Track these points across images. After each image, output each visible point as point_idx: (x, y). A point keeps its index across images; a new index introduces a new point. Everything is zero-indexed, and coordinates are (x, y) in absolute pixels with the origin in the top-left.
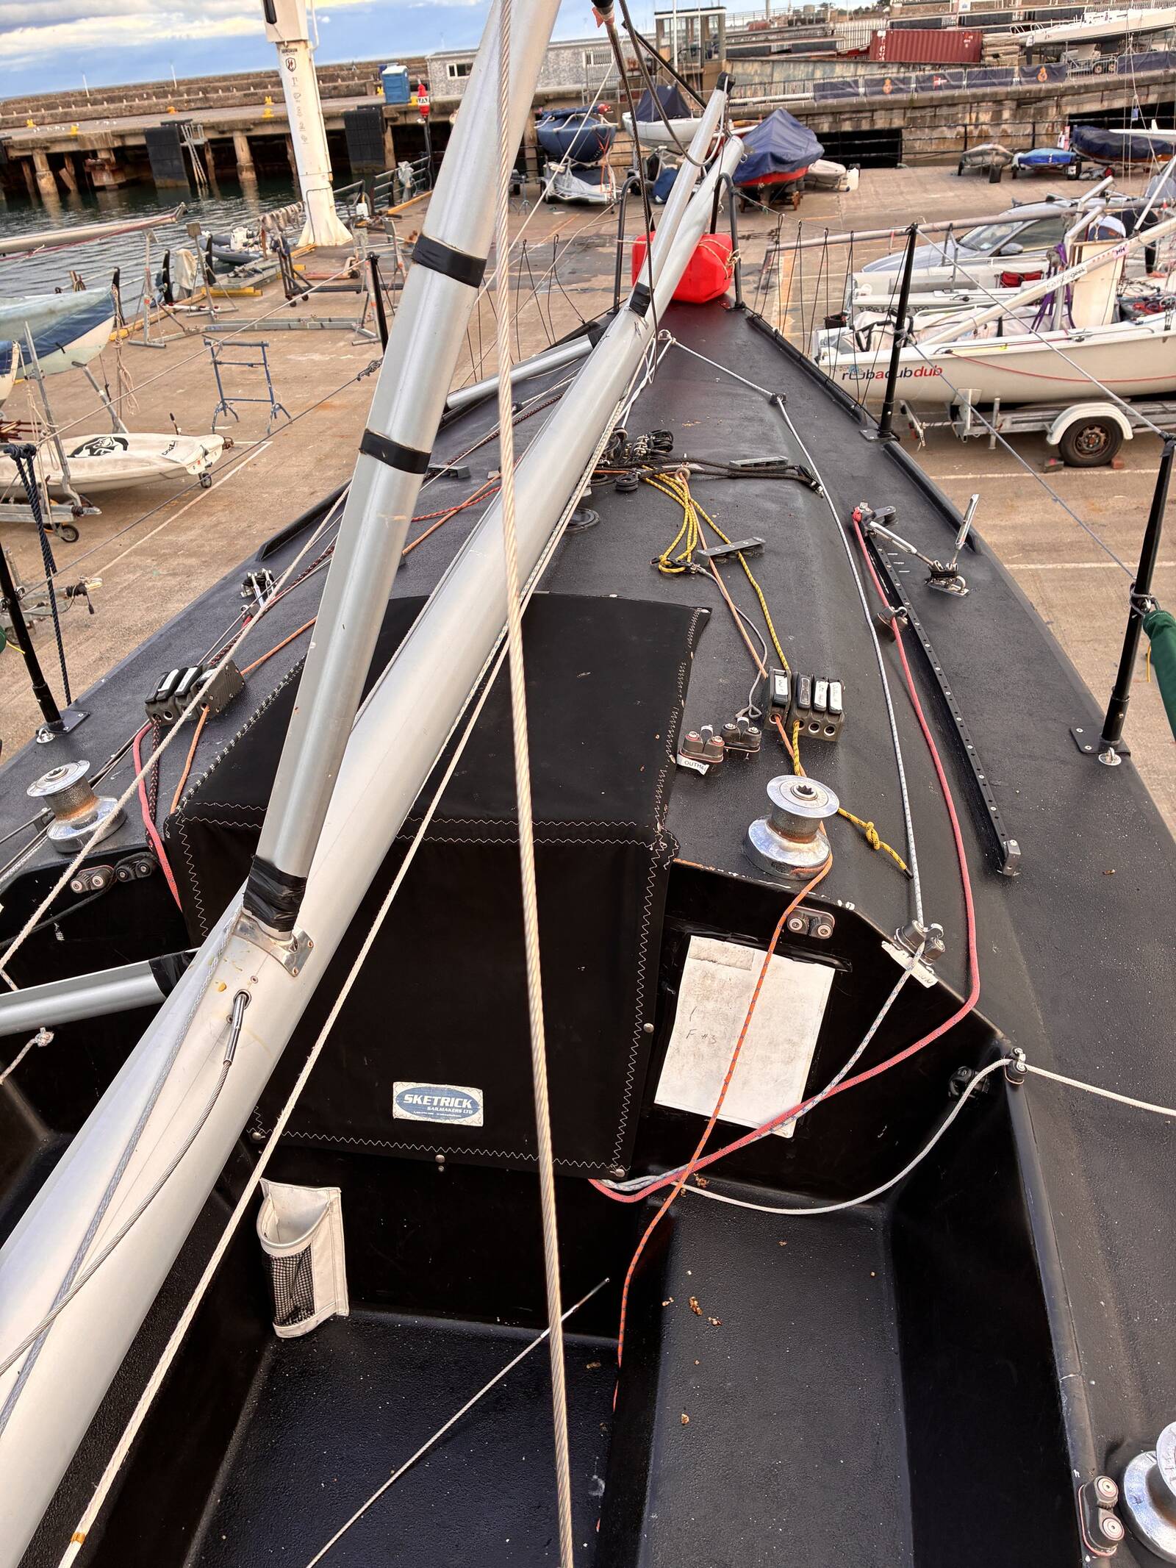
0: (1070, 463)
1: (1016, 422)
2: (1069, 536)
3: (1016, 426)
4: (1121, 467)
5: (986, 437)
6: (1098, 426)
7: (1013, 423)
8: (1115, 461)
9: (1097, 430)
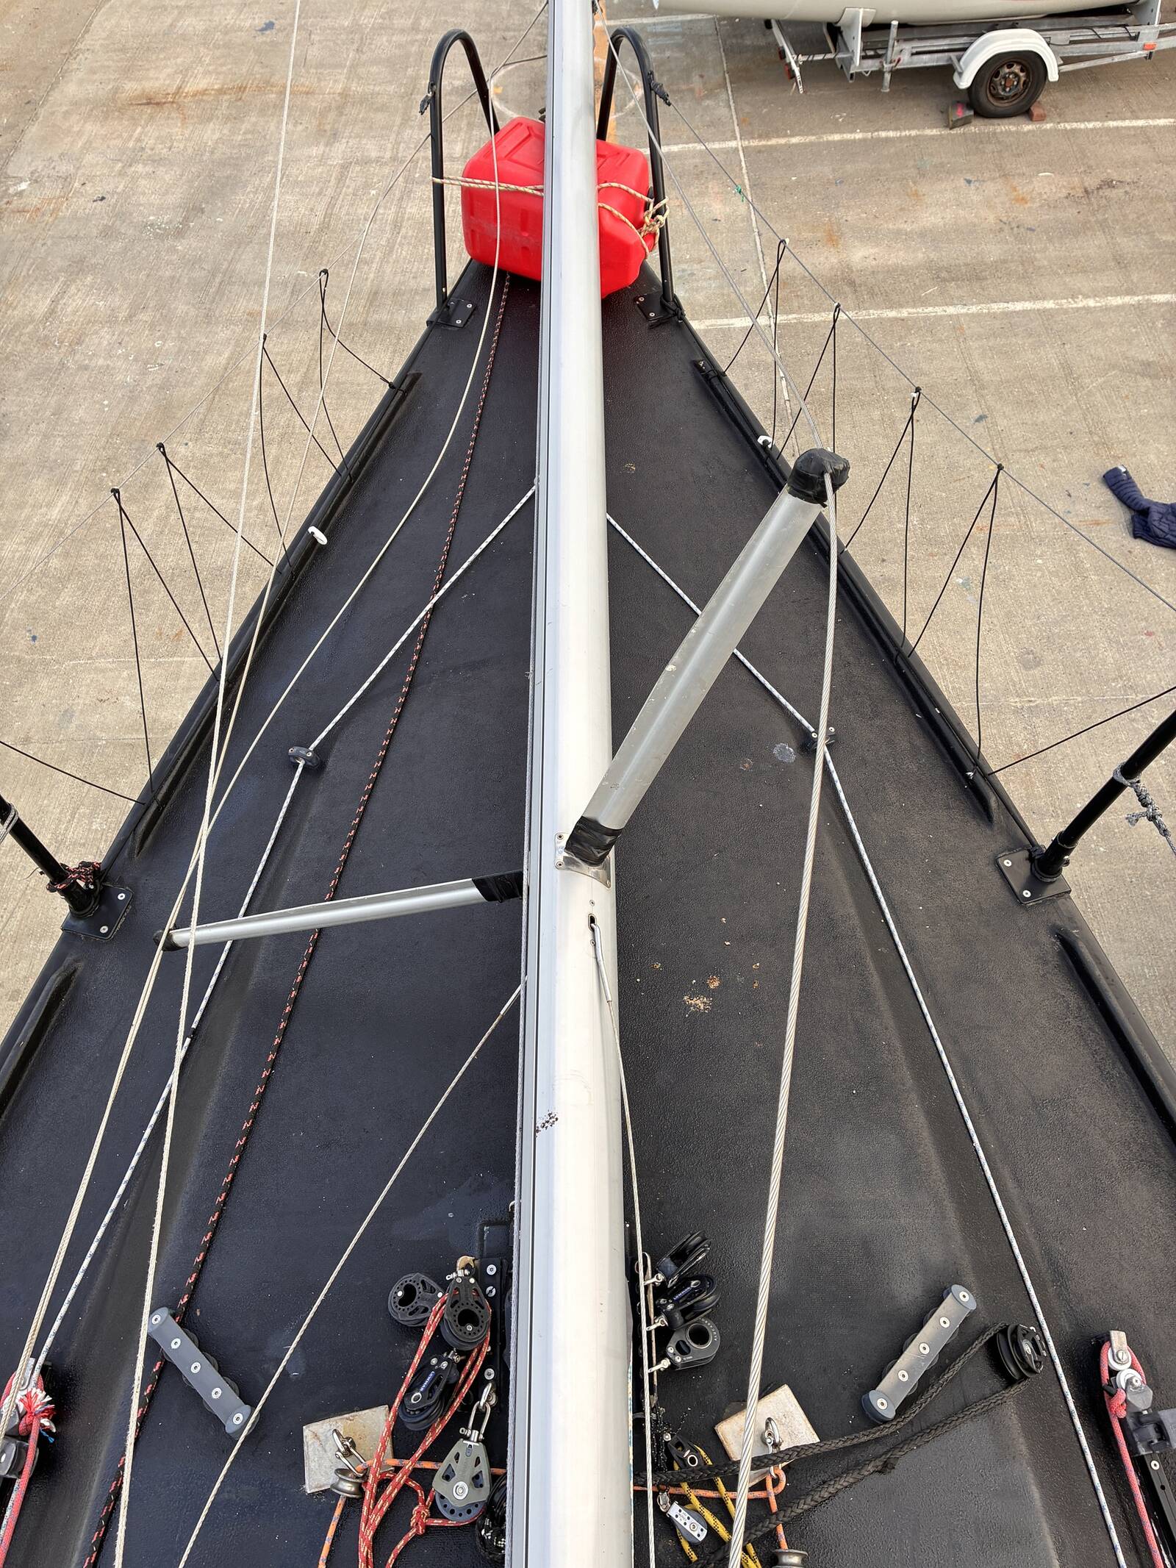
0: (983, 113)
1: (918, 53)
2: (993, 251)
3: (916, 57)
4: (1042, 118)
5: (878, 74)
6: (1018, 63)
7: (913, 54)
8: (1036, 111)
9: (1016, 69)
